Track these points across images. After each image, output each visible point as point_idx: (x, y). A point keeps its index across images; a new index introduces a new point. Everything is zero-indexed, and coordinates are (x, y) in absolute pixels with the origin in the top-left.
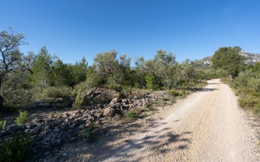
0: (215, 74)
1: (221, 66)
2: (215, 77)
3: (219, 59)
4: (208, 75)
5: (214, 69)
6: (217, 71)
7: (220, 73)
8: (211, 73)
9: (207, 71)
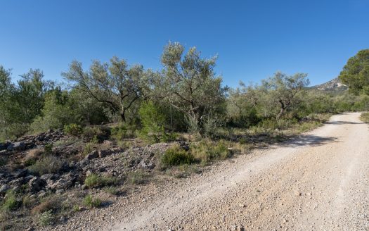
0: (353, 104)
1: (361, 88)
2: (352, 108)
3: (357, 72)
4: (337, 105)
5: (352, 95)
6: (358, 98)
7: (363, 101)
8: (344, 102)
9: (337, 99)
